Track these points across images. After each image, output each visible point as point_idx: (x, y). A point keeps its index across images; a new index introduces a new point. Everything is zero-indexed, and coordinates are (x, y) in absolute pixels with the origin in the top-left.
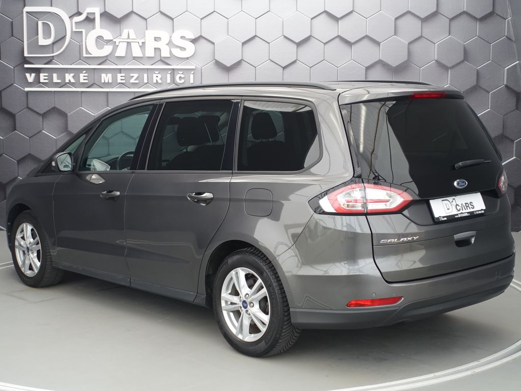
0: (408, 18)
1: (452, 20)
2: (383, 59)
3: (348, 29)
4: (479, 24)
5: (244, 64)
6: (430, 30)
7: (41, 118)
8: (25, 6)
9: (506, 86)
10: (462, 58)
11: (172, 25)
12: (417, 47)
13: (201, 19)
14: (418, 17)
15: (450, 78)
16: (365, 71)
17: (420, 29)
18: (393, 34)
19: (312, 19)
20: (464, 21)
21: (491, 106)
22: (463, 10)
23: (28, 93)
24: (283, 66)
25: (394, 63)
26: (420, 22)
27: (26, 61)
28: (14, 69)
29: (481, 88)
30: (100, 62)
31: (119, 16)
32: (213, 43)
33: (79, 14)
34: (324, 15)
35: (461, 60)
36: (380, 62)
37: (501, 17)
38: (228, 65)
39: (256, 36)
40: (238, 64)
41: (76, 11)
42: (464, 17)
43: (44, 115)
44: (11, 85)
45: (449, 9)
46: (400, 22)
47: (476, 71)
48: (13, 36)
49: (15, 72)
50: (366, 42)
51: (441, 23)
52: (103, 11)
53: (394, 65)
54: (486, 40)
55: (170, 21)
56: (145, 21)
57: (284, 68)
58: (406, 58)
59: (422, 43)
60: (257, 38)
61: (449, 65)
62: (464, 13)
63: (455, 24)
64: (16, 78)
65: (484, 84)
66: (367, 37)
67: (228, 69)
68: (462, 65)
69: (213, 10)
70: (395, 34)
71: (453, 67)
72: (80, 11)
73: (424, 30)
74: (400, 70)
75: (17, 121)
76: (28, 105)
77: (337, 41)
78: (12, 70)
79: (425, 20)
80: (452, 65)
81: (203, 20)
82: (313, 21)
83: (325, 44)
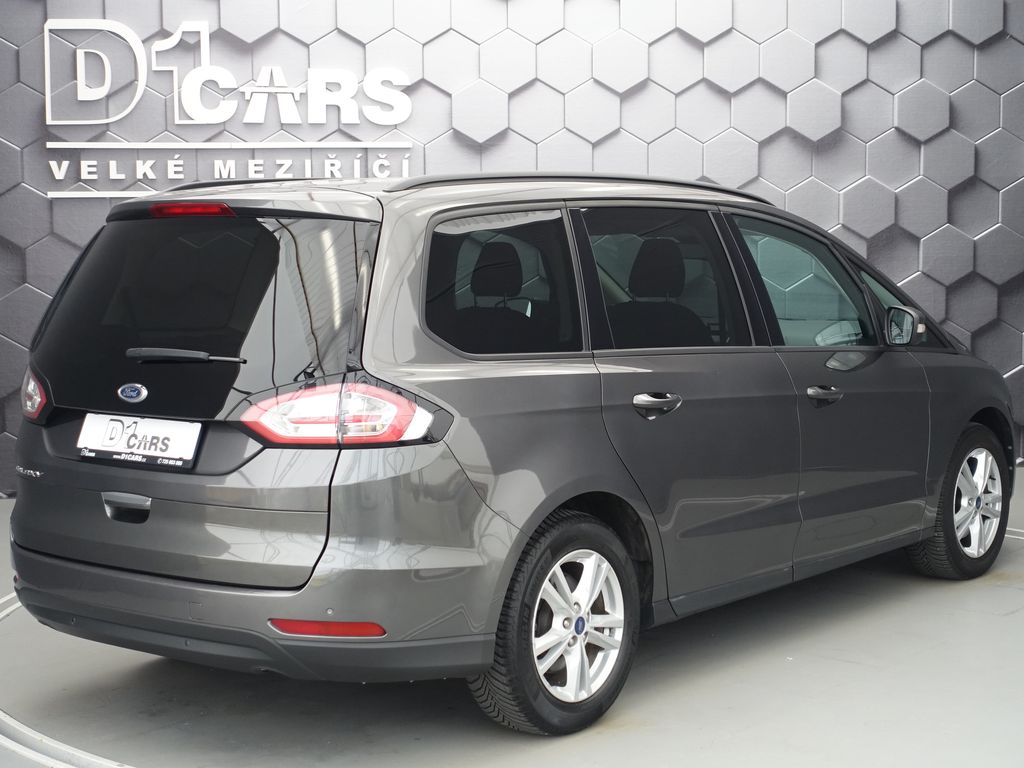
0: (842, 42)
1: (925, 47)
2: (793, 127)
3: (727, 65)
4: (978, 55)
5: (512, 136)
6: (883, 67)
8: (45, 20)
10: (946, 124)
11: (362, 56)
12: (857, 101)
13: (424, 45)
14: (859, 41)
15: (924, 163)
16: (756, 150)
17: (865, 65)
18: (813, 75)
19: (650, 45)
20: (949, 49)
21: (1002, 218)
22: (946, 29)
23: (52, 201)
24: (593, 141)
25: (815, 134)
26: (865, 52)
27: (48, 133)
28: (22, 152)
29: (981, 180)
30: (209, 136)
31: (249, 39)
32: (449, 95)
33: (164, 34)
34: (675, 38)
35: (944, 126)
36: (788, 132)
37: (1018, 40)
38: (481, 140)
39: (536, 80)
40: (501, 137)
41: (156, 29)
42: (950, 40)
44: (15, 186)
45: (920, 28)
46: (824, 51)
47: (973, 149)
48: (19, 81)
49: (25, 158)
50: (758, 92)
51: (905, 53)
52: (215, 28)
53: (815, 138)
54: (992, 87)
55: (359, 49)
56: (305, 50)
57: (595, 145)
58: (837, 124)
59: (869, 92)
60: (538, 84)
61: (922, 138)
62: (949, 33)
63: (933, 54)
64: (26, 170)
65: (988, 174)
66: (760, 81)
67: (479, 149)
68: (947, 137)
69: (448, 27)
70: (817, 75)
71: (928, 141)
72: (167, 27)
73: (872, 67)
74: (826, 147)
75: (28, 263)
76: (52, 228)
77: (702, 89)
78: (19, 154)
79: (873, 47)
80: (926, 137)
81: (426, 48)
82: (653, 48)
83: (677, 95)
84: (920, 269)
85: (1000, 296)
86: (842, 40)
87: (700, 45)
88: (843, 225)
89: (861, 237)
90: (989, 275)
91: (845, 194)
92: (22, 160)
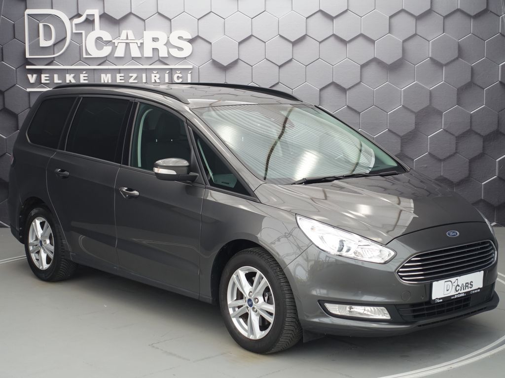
0: (403, 16)
1: (446, 17)
2: (377, 57)
3: (343, 28)
4: (473, 21)
5: (241, 63)
6: (424, 28)
8: (26, 8)
9: (501, 82)
10: (456, 55)
11: (169, 25)
12: (411, 45)
13: (198, 19)
14: (412, 15)
15: (445, 75)
16: (359, 68)
17: (415, 27)
18: (388, 32)
19: (307, 18)
20: (458, 18)
21: (486, 102)
22: (457, 8)
23: (30, 93)
24: (279, 65)
25: (389, 61)
26: (415, 20)
27: (28, 62)
28: (16, 71)
29: (476, 84)
30: (99, 63)
31: (118, 17)
32: (211, 43)
33: (79, 15)
34: (319, 15)
35: (456, 57)
36: (375, 60)
38: (225, 64)
39: (252, 36)
40: (235, 63)
41: (76, 13)
42: (458, 14)
44: (13, 86)
45: (442, 8)
46: (394, 20)
47: (470, 68)
48: (15, 38)
49: (18, 73)
50: (360, 41)
51: (436, 20)
52: (102, 12)
53: (389, 63)
54: (481, 37)
55: (167, 22)
56: (143, 22)
57: (280, 67)
58: (400, 56)
59: (417, 40)
60: (253, 38)
61: (444, 62)
62: (458, 10)
63: (449, 21)
64: (18, 79)
65: (478, 80)
66: (361, 35)
67: (224, 69)
68: (457, 62)
69: (210, 11)
70: (390, 32)
71: (447, 64)
72: (80, 12)
73: (418, 28)
74: (394, 68)
75: (19, 121)
76: (29, 105)
77: (332, 39)
78: (15, 71)
79: (419, 18)
80: (446, 62)
81: (200, 21)
82: (308, 19)
83: (320, 42)
84: (443, 127)
85: (484, 142)
87: (331, 18)
88: (403, 106)
89: (412, 112)
90: (479, 131)
91: (404, 90)
92: (16, 74)
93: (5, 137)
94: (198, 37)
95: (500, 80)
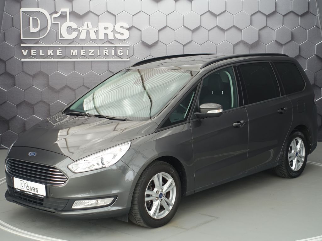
0: (259, 15)
1: (284, 16)
2: (244, 40)
3: (223, 22)
4: (300, 18)
5: (160, 44)
6: (271, 22)
7: (32, 78)
8: (21, 8)
9: (316, 55)
11: (115, 19)
12: (264, 32)
13: (133, 16)
14: (264, 14)
15: (284, 51)
16: (233, 47)
17: (266, 21)
19: (201, 15)
20: (291, 17)
21: (308, 67)
22: (291, 10)
23: (23, 62)
24: (184, 44)
25: (250, 42)
26: (266, 17)
27: (22, 42)
28: (14, 47)
29: (302, 56)
30: (69, 43)
31: (81, 14)
32: (141, 31)
33: (56, 12)
34: (208, 13)
35: (290, 40)
36: (242, 42)
37: (313, 14)
38: (150, 44)
39: (167, 26)
40: (156, 43)
41: (53, 11)
42: (292, 14)
43: (34, 76)
44: (12, 57)
45: (282, 10)
46: (254, 17)
47: (299, 46)
48: (13, 26)
49: (15, 49)
50: (233, 30)
51: (278, 17)
52: (71, 10)
53: (250, 43)
54: (305, 28)
55: (113, 17)
56: (98, 17)
57: (184, 46)
58: (257, 39)
59: (267, 30)
60: (167, 27)
61: (283, 43)
62: (291, 12)
63: (286, 18)
64: (15, 53)
65: (303, 54)
66: (234, 26)
67: (149, 47)
68: (291, 43)
69: (140, 10)
70: (251, 24)
72: (57, 10)
73: (268, 22)
74: (254, 46)
75: (16, 80)
76: (23, 70)
77: (216, 29)
79: (268, 16)
80: (284, 43)
81: (134, 17)
82: (202, 17)
83: (209, 31)
86: (259, 14)
87: (215, 16)
92: (14, 50)
93: (6, 91)
94: (133, 27)
95: (316, 54)
